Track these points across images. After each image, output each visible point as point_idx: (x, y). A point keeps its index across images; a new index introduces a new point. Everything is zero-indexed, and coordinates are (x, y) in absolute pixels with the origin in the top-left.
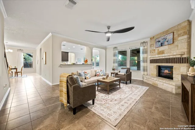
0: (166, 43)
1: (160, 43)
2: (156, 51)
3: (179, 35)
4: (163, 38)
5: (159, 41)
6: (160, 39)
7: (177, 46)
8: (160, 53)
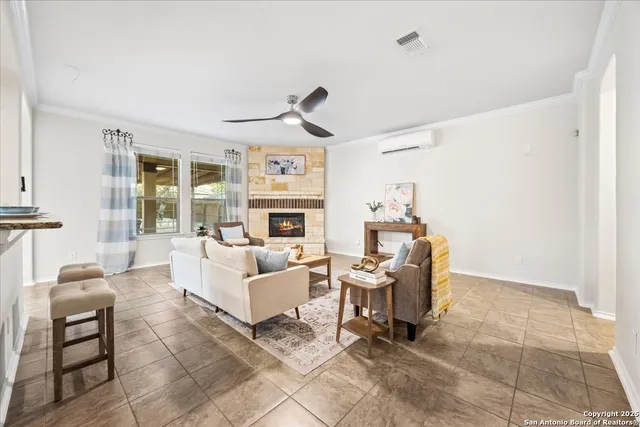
0: (292, 171)
1: (278, 167)
2: (268, 182)
3: (313, 165)
4: (285, 158)
5: (276, 163)
6: (279, 159)
7: (311, 181)
8: (277, 187)
